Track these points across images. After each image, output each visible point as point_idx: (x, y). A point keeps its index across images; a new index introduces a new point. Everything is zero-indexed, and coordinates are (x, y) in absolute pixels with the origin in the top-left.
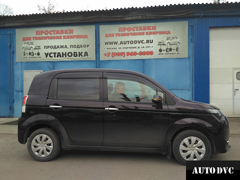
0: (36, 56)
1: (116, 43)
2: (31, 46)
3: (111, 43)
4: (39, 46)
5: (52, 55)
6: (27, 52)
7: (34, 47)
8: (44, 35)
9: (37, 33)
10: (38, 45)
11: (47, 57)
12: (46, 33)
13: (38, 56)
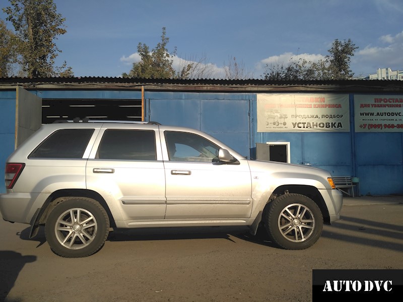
0: (282, 125)
1: (372, 114)
2: (276, 114)
3: (367, 114)
4: (285, 115)
5: (300, 125)
6: (271, 121)
7: (279, 116)
11: (294, 127)
13: (284, 126)
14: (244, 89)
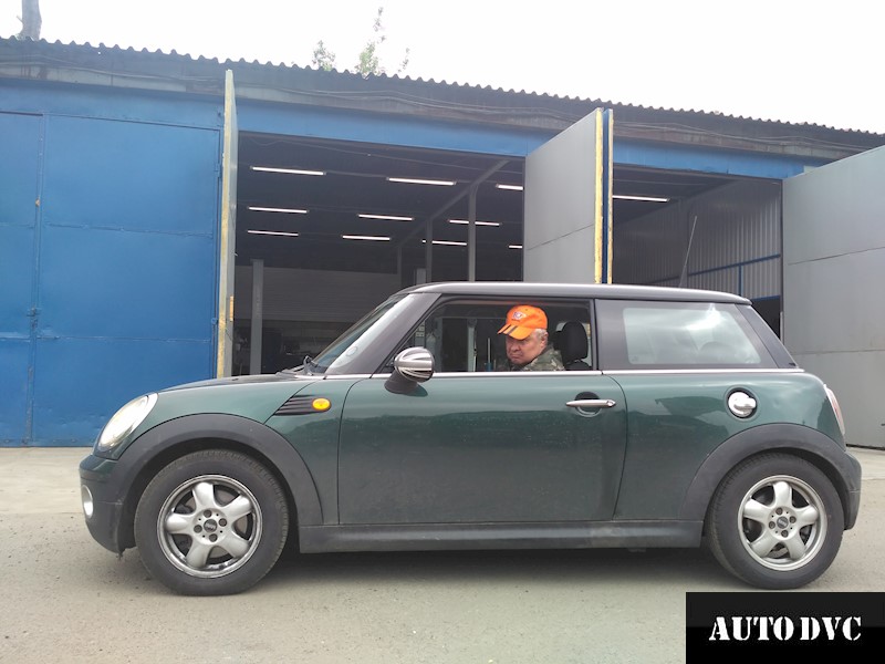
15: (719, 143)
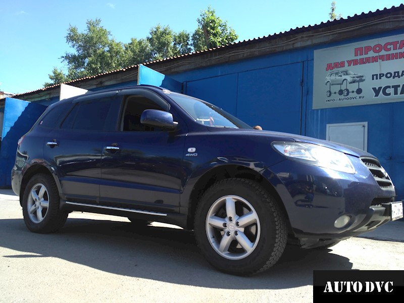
0: (355, 94)
2: (344, 77)
4: (360, 77)
5: (388, 91)
6: (336, 89)
7: (349, 78)
8: (371, 54)
9: (358, 51)
10: (359, 75)
11: (377, 94)
12: (378, 49)
13: (358, 96)
14: (291, 47)
15: (257, 53)
